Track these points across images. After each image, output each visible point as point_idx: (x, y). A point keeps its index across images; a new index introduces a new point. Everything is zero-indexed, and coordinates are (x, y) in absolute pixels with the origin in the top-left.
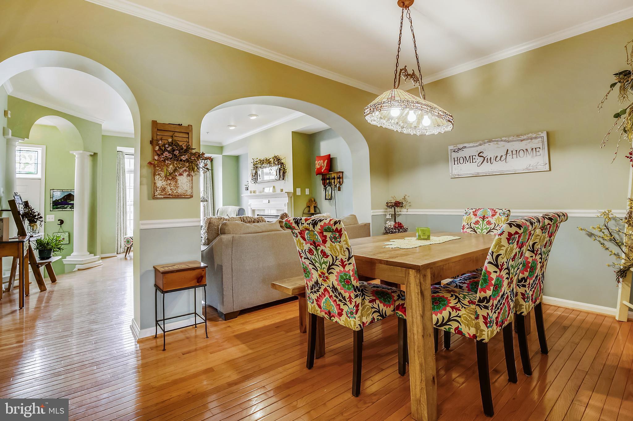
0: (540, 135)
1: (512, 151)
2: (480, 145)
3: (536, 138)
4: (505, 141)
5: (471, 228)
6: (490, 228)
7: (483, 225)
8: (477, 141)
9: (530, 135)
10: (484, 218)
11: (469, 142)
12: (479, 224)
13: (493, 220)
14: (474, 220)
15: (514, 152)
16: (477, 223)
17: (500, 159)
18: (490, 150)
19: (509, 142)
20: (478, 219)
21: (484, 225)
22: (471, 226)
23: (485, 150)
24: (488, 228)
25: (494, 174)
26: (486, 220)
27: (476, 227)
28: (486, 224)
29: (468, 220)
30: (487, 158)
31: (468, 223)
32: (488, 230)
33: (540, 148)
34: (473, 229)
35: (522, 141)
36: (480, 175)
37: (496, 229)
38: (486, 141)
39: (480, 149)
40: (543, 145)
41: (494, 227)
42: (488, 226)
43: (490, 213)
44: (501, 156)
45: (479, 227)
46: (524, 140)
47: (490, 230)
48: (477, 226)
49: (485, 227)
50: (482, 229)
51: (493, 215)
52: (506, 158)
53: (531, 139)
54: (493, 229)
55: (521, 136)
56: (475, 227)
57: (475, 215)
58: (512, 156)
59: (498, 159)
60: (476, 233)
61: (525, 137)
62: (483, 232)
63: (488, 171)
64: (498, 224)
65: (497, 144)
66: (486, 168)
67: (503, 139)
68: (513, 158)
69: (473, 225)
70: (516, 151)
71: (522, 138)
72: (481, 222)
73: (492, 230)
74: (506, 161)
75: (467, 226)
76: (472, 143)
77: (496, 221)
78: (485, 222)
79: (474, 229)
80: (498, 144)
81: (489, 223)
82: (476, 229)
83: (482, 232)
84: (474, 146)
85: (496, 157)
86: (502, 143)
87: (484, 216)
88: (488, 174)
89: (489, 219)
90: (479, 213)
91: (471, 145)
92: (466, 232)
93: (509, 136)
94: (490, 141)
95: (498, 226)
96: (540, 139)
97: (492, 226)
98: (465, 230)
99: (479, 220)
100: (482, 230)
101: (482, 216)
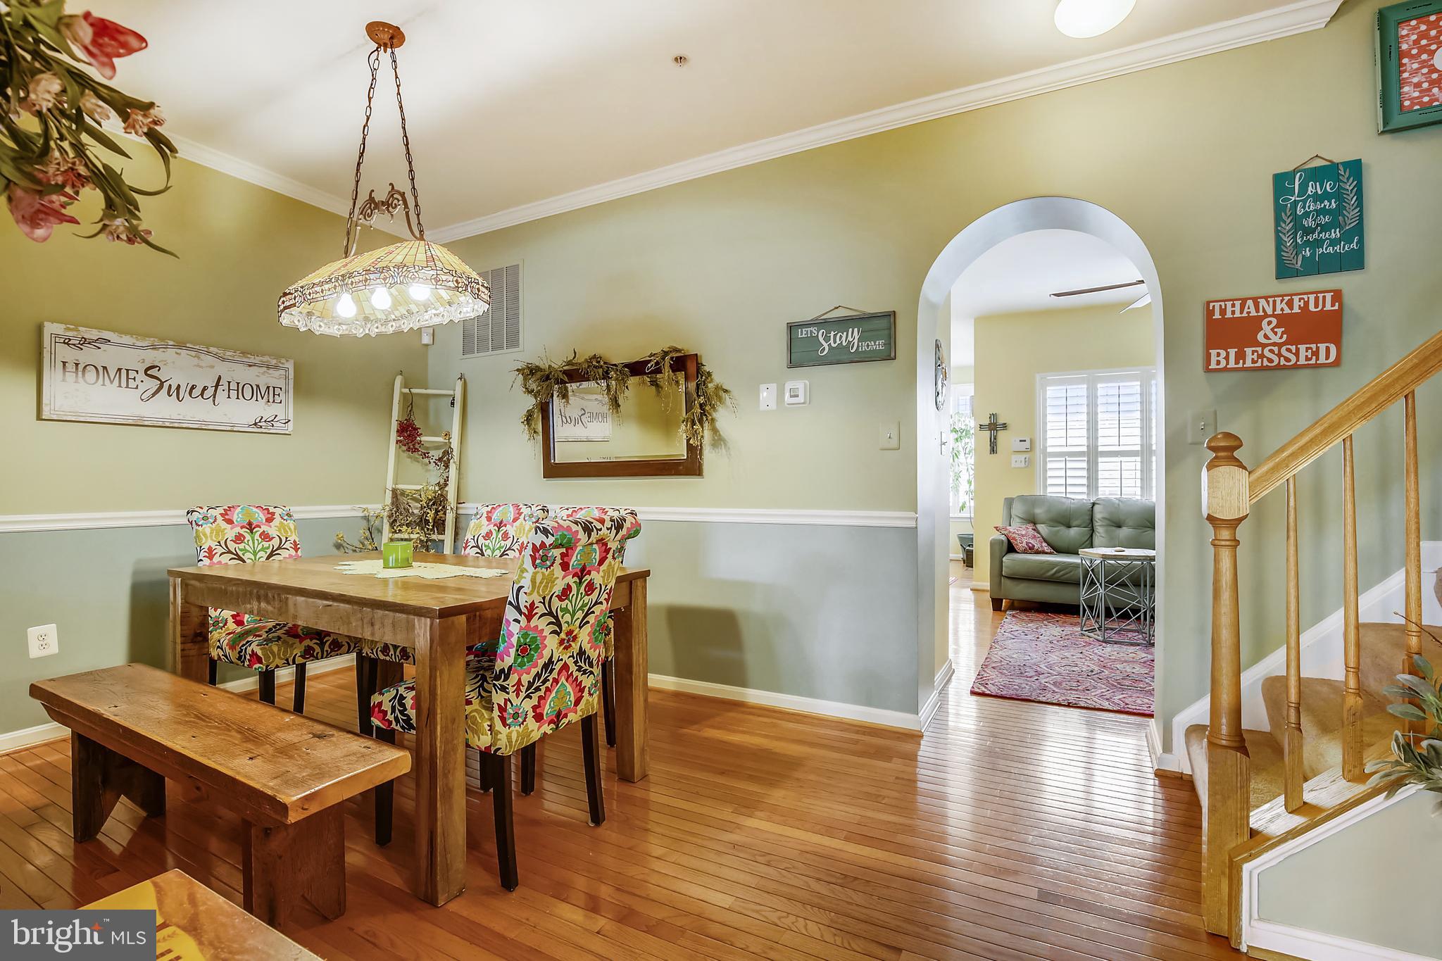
0: (283, 364)
1: (229, 382)
2: (154, 347)
3: (276, 367)
4: (216, 356)
5: (229, 552)
6: (271, 547)
7: (254, 543)
8: (145, 336)
9: (266, 358)
10: (251, 527)
11: (122, 332)
12: (246, 541)
13: (272, 530)
14: (230, 533)
15: (233, 386)
16: (239, 539)
17: (202, 395)
18: (178, 367)
19: (224, 360)
20: (238, 530)
21: (256, 542)
22: (227, 547)
23: (165, 364)
24: (268, 548)
25: (184, 425)
26: (258, 531)
27: (241, 550)
28: (260, 540)
29: (218, 534)
30: (170, 385)
31: (219, 542)
32: (269, 551)
33: (281, 389)
34: (234, 554)
35: (250, 366)
36: (146, 423)
37: (284, 548)
38: (171, 343)
39: (151, 357)
40: (287, 384)
41: (280, 544)
42: (266, 544)
43: (261, 517)
44: (205, 389)
45: (247, 548)
46: (255, 365)
47: (272, 551)
48: (241, 546)
49: (260, 547)
50: (254, 551)
51: (269, 520)
52: (214, 396)
53: (268, 367)
54: (279, 548)
55: (249, 356)
56: (237, 549)
57: (230, 522)
58: (229, 391)
59: (196, 392)
60: (244, 561)
61: (257, 360)
62: (259, 559)
63: (170, 416)
64: (287, 538)
65: (195, 356)
66: (164, 407)
67: (212, 349)
68: (229, 397)
69: (232, 546)
70: (238, 383)
71: (252, 360)
72: (248, 537)
73: (276, 550)
74: (214, 401)
75: (220, 550)
76: (128, 337)
77: (279, 531)
78: (257, 536)
79: (237, 555)
80: (199, 358)
81: (266, 537)
82: (240, 553)
83: (255, 559)
84: (133, 346)
85: (193, 387)
86: (209, 359)
87: (250, 524)
88: (167, 424)
89: (264, 528)
90: (237, 516)
91: (127, 339)
92: (220, 563)
93: (226, 349)
94: (180, 345)
95: (286, 541)
96: (283, 372)
97: (276, 542)
98: (216, 559)
99: (242, 531)
100: (255, 554)
101: (245, 523)
